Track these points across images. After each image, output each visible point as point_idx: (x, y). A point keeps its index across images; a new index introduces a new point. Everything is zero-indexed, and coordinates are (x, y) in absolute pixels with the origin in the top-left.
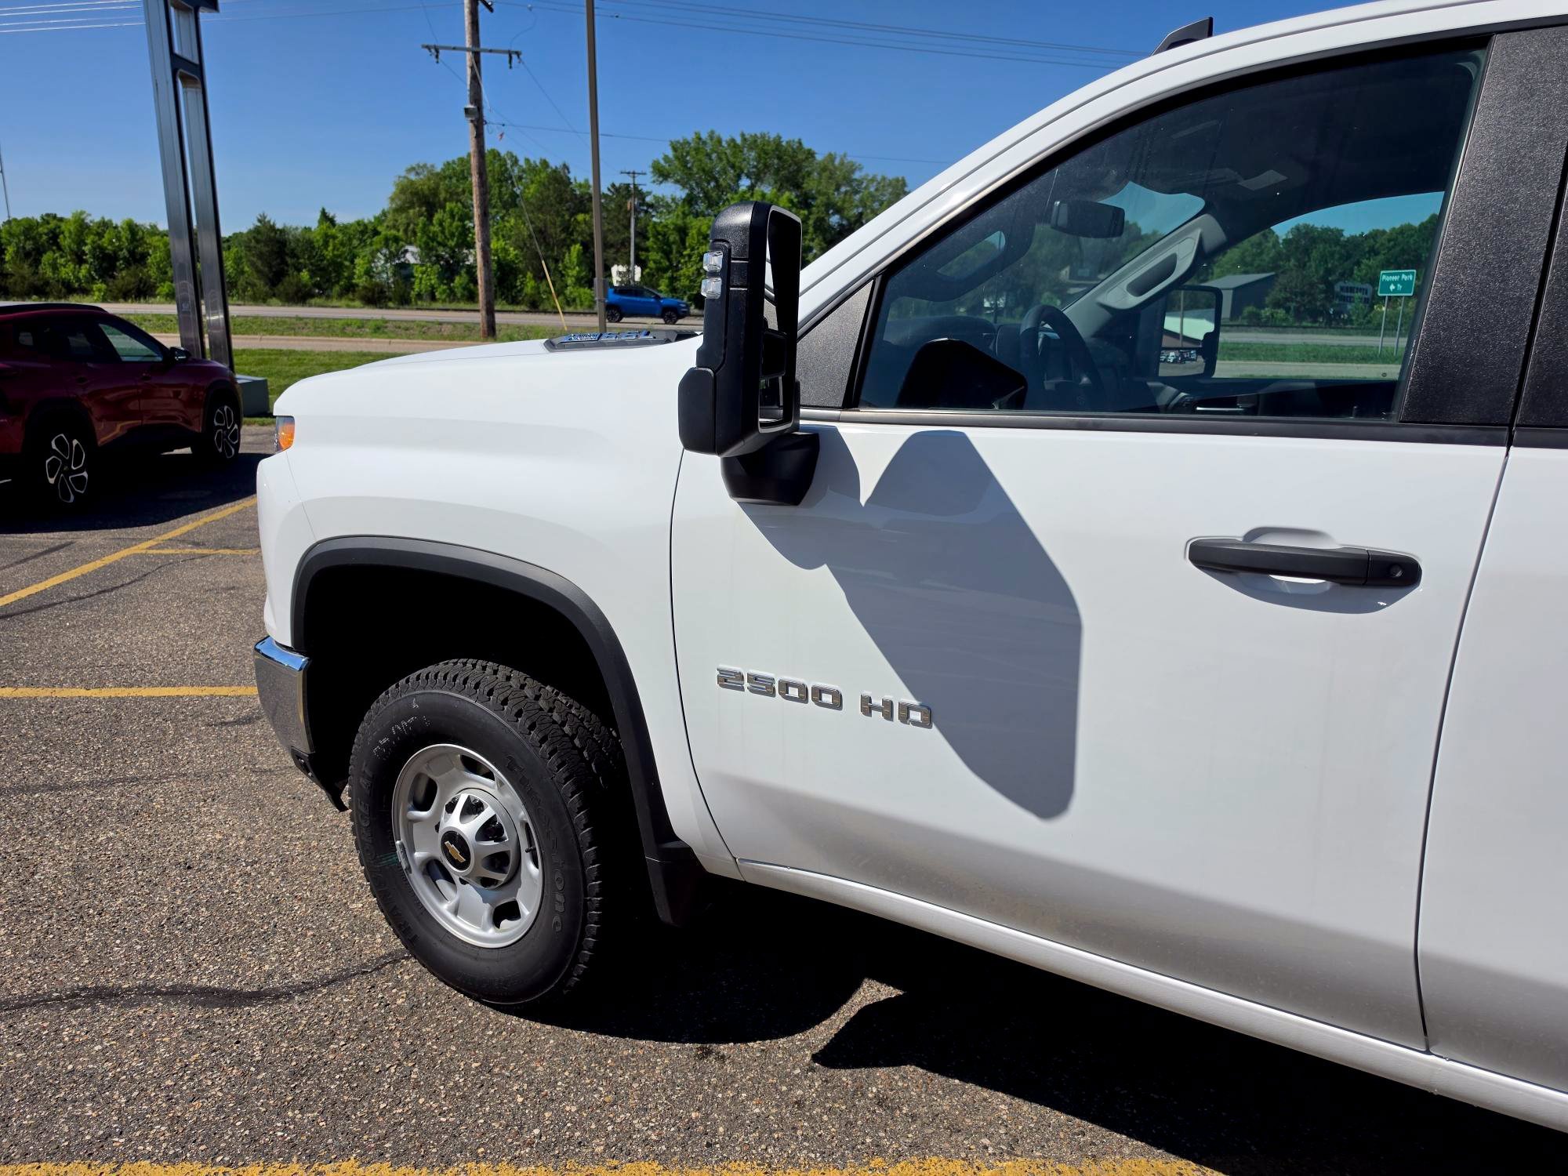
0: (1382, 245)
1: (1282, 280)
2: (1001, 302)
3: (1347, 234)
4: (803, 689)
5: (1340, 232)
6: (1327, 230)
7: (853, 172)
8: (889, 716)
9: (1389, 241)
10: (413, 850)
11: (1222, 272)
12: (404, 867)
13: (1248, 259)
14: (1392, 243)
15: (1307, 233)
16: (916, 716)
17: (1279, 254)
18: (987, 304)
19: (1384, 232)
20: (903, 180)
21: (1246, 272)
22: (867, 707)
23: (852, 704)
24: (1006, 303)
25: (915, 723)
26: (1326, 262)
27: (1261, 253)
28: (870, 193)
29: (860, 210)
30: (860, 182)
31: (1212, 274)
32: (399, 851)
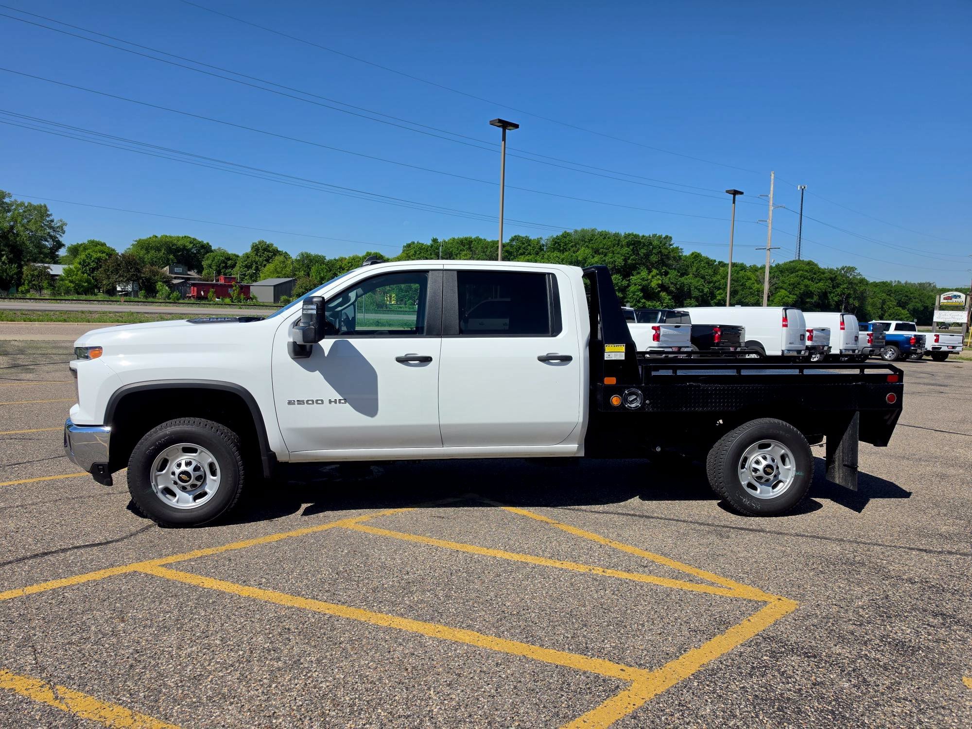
0: (345, 265)
1: (299, 282)
2: (129, 288)
3: (327, 258)
4: (313, 401)
5: (324, 258)
6: (317, 256)
7: (4, 197)
8: (336, 403)
9: (349, 263)
10: (158, 486)
11: (265, 276)
12: (155, 491)
13: (279, 270)
14: (350, 264)
15: (307, 257)
16: (343, 401)
17: (294, 268)
18: (119, 289)
19: (345, 259)
20: (45, 206)
21: (279, 277)
22: (330, 402)
23: (326, 402)
24: (133, 288)
25: (343, 403)
26: (320, 273)
27: (286, 267)
28: (19, 213)
29: (12, 223)
30: (9, 205)
31: (260, 277)
32: (153, 487)
